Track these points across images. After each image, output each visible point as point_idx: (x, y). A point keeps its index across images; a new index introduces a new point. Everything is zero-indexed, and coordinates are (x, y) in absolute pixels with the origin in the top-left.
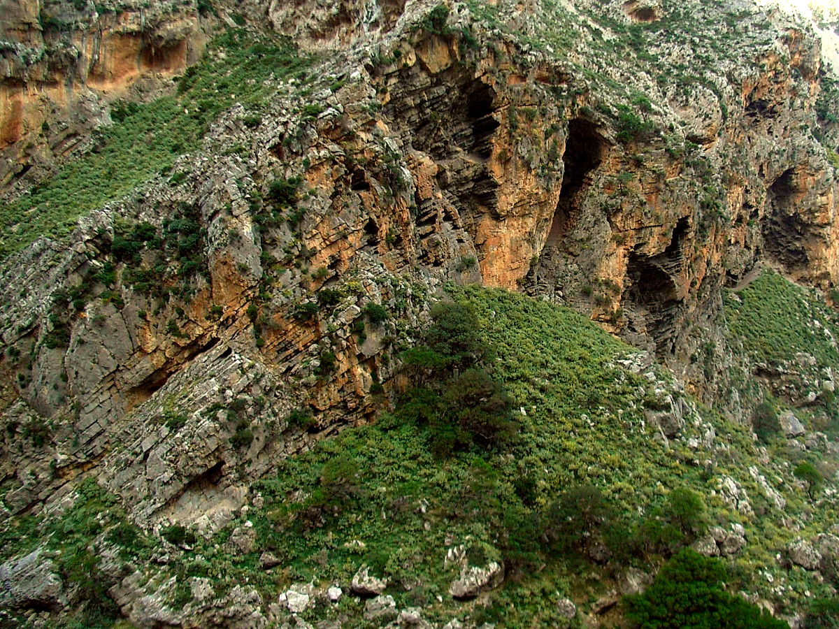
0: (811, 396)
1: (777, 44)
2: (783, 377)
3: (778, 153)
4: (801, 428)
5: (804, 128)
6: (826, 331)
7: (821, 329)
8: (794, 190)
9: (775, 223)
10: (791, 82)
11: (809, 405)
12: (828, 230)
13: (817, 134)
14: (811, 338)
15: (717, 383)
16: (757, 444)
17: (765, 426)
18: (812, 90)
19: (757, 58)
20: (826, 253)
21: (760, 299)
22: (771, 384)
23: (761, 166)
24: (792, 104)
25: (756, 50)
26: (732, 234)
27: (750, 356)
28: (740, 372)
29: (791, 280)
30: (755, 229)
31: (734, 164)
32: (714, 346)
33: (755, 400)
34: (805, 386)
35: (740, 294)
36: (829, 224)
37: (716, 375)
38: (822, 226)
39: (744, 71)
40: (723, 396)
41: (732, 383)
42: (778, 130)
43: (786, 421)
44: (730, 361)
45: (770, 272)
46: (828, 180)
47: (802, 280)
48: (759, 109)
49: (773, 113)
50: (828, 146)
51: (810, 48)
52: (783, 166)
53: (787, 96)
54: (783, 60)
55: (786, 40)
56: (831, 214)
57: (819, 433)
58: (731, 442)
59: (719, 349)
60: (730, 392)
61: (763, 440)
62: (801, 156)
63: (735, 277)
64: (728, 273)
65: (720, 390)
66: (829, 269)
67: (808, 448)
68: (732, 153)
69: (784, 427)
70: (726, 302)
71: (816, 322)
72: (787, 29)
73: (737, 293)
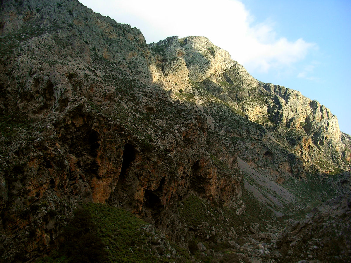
0: (208, 237)
1: (193, 120)
2: (198, 231)
3: (194, 155)
4: (205, 248)
5: (203, 147)
6: (212, 214)
7: (210, 214)
8: (200, 167)
9: (194, 178)
10: (198, 132)
11: (207, 240)
12: (211, 180)
13: (207, 149)
14: (207, 217)
15: (176, 234)
16: (190, 255)
17: (193, 248)
18: (205, 135)
19: (187, 124)
20: (211, 188)
21: (190, 204)
22: (194, 233)
23: (189, 160)
24: (198, 139)
25: (187, 122)
26: (180, 183)
27: (187, 224)
28: (184, 230)
29: (200, 197)
30: (187, 181)
31: (180, 159)
32: (175, 221)
33: (189, 239)
34: (206, 233)
35: (183, 203)
36: (211, 178)
37: (176, 231)
38: (209, 179)
39: (183, 128)
40: (178, 239)
41: (181, 234)
42: (194, 148)
43: (200, 246)
44: (180, 226)
45: (193, 195)
46: (211, 164)
47: (203, 197)
48: (188, 141)
49: (192, 142)
50: (210, 153)
51: (204, 121)
52: (196, 159)
53: (197, 136)
54: (195, 125)
55: (196, 119)
56: (212, 175)
57: (211, 250)
58: (182, 255)
59: (177, 222)
60: (180, 237)
61: (192, 253)
62: (202, 156)
63: (181, 197)
64: (179, 195)
65: (177, 236)
66: (212, 193)
67: (208, 255)
68: (179, 155)
69: (199, 248)
70: (178, 206)
71: (208, 211)
72: (196, 115)
73: (182, 202)
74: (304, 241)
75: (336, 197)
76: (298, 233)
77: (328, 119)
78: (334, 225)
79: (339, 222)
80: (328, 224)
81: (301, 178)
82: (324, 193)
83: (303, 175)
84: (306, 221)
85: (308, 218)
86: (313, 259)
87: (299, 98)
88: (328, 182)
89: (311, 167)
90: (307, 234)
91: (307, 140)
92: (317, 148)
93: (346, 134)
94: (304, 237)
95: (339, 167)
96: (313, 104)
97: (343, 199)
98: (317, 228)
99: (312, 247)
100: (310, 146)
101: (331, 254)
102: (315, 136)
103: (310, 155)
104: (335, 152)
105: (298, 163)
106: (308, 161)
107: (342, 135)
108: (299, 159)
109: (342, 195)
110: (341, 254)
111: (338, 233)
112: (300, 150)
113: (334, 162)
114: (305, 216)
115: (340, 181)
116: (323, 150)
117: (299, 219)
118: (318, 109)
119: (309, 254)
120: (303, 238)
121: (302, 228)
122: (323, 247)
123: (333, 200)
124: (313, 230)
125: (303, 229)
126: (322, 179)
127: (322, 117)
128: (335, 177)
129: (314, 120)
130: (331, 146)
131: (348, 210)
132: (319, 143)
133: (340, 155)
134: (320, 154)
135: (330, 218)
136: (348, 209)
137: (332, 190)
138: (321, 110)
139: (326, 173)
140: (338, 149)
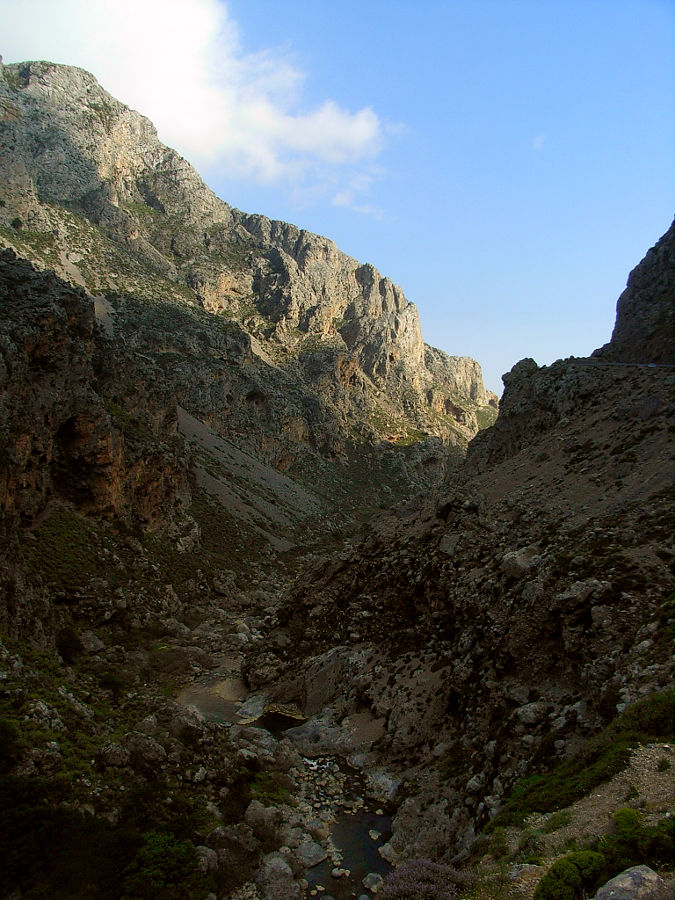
0: (107, 615)
1: (55, 306)
2: (81, 602)
3: (60, 403)
4: (101, 644)
5: (83, 381)
6: (115, 556)
7: (111, 556)
8: (79, 436)
9: (62, 466)
10: (70, 341)
11: (106, 623)
12: (109, 469)
13: (94, 387)
14: (101, 564)
15: (21, 616)
16: (63, 665)
17: (69, 648)
18: (88, 348)
19: (38, 319)
20: (110, 489)
21: (54, 535)
22: (71, 610)
23: (46, 416)
24: (71, 360)
25: (36, 312)
26: (24, 479)
27: (49, 587)
28: (41, 603)
29: (80, 516)
30: (45, 473)
31: (21, 414)
32: (15, 583)
33: (57, 627)
34: (102, 607)
35: (34, 532)
36: (110, 464)
37: (19, 609)
38: (105, 466)
39: (25, 330)
40: (28, 628)
41: (34, 614)
42: (59, 383)
43: (88, 641)
44: (31, 594)
45: (61, 510)
46: (106, 426)
47: (90, 514)
48: (41, 365)
49: (53, 368)
50: (105, 396)
51: (85, 311)
52: (66, 415)
53: (66, 352)
54: (61, 321)
55: (63, 304)
56: (111, 455)
57: (117, 646)
58: (39, 668)
59: (20, 585)
60: (33, 622)
61: (68, 662)
62: (82, 406)
63: (30, 517)
64: (23, 514)
65: (24, 621)
66: (113, 502)
67: (109, 661)
68: (18, 404)
69: (86, 646)
70: (23, 541)
71: (106, 550)
72: (63, 294)
73: (32, 532)
74: (342, 603)
75: (412, 497)
76: (327, 585)
77: (398, 311)
78: (406, 561)
79: (416, 553)
80: (392, 559)
81: (333, 454)
82: (387, 488)
83: (338, 447)
84: (344, 556)
85: (348, 550)
86: (360, 641)
87: (332, 257)
88: (395, 463)
89: (356, 430)
90: (348, 587)
91: (348, 363)
92: (370, 382)
93: (435, 350)
94: (341, 594)
95: (419, 426)
96: (364, 274)
97: (426, 500)
98: (369, 569)
99: (358, 614)
100: (354, 377)
101: (399, 626)
102: (367, 354)
103: (355, 399)
104: (411, 391)
105: (326, 420)
106: (350, 415)
107: (427, 352)
108: (328, 410)
109: (424, 492)
110: (420, 623)
111: (414, 576)
112: (331, 388)
113: (409, 416)
114: (343, 546)
115: (419, 460)
116: (384, 388)
117: (329, 552)
118: (376, 287)
119: (352, 632)
120: (338, 597)
121: (335, 573)
122: (381, 612)
123: (404, 503)
124: (360, 576)
125: (339, 574)
126: (382, 456)
127: (384, 306)
128: (409, 451)
129: (365, 313)
130: (401, 377)
131: (436, 526)
132: (377, 370)
133: (422, 397)
134: (378, 397)
135: (398, 545)
136: (437, 522)
137: (403, 481)
138: (383, 291)
139: (391, 441)
140: (418, 386)
